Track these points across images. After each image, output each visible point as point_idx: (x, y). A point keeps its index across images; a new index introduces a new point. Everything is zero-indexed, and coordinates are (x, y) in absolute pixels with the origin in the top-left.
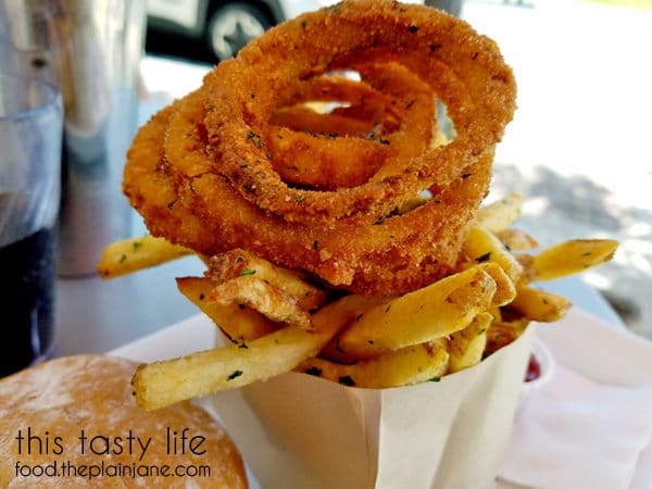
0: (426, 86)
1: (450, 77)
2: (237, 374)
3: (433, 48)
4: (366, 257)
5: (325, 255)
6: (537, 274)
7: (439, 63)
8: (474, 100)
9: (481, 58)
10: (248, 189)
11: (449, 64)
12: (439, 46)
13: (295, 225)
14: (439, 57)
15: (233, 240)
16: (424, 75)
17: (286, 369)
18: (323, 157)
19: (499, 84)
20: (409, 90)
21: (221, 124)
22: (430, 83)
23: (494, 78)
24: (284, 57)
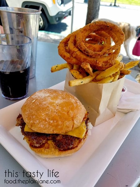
0: (109, 35)
1: (113, 34)
2: (82, 82)
3: (111, 29)
4: (104, 62)
5: (98, 62)
6: (126, 67)
7: (112, 32)
8: (118, 38)
9: (119, 31)
10: (87, 52)
11: (114, 32)
12: (112, 29)
13: (94, 57)
14: (112, 31)
15: (83, 61)
16: (109, 34)
17: (88, 82)
18: (94, 48)
19: (122, 35)
20: (106, 36)
21: (80, 43)
22: (110, 35)
23: (121, 34)
24: (87, 31)
